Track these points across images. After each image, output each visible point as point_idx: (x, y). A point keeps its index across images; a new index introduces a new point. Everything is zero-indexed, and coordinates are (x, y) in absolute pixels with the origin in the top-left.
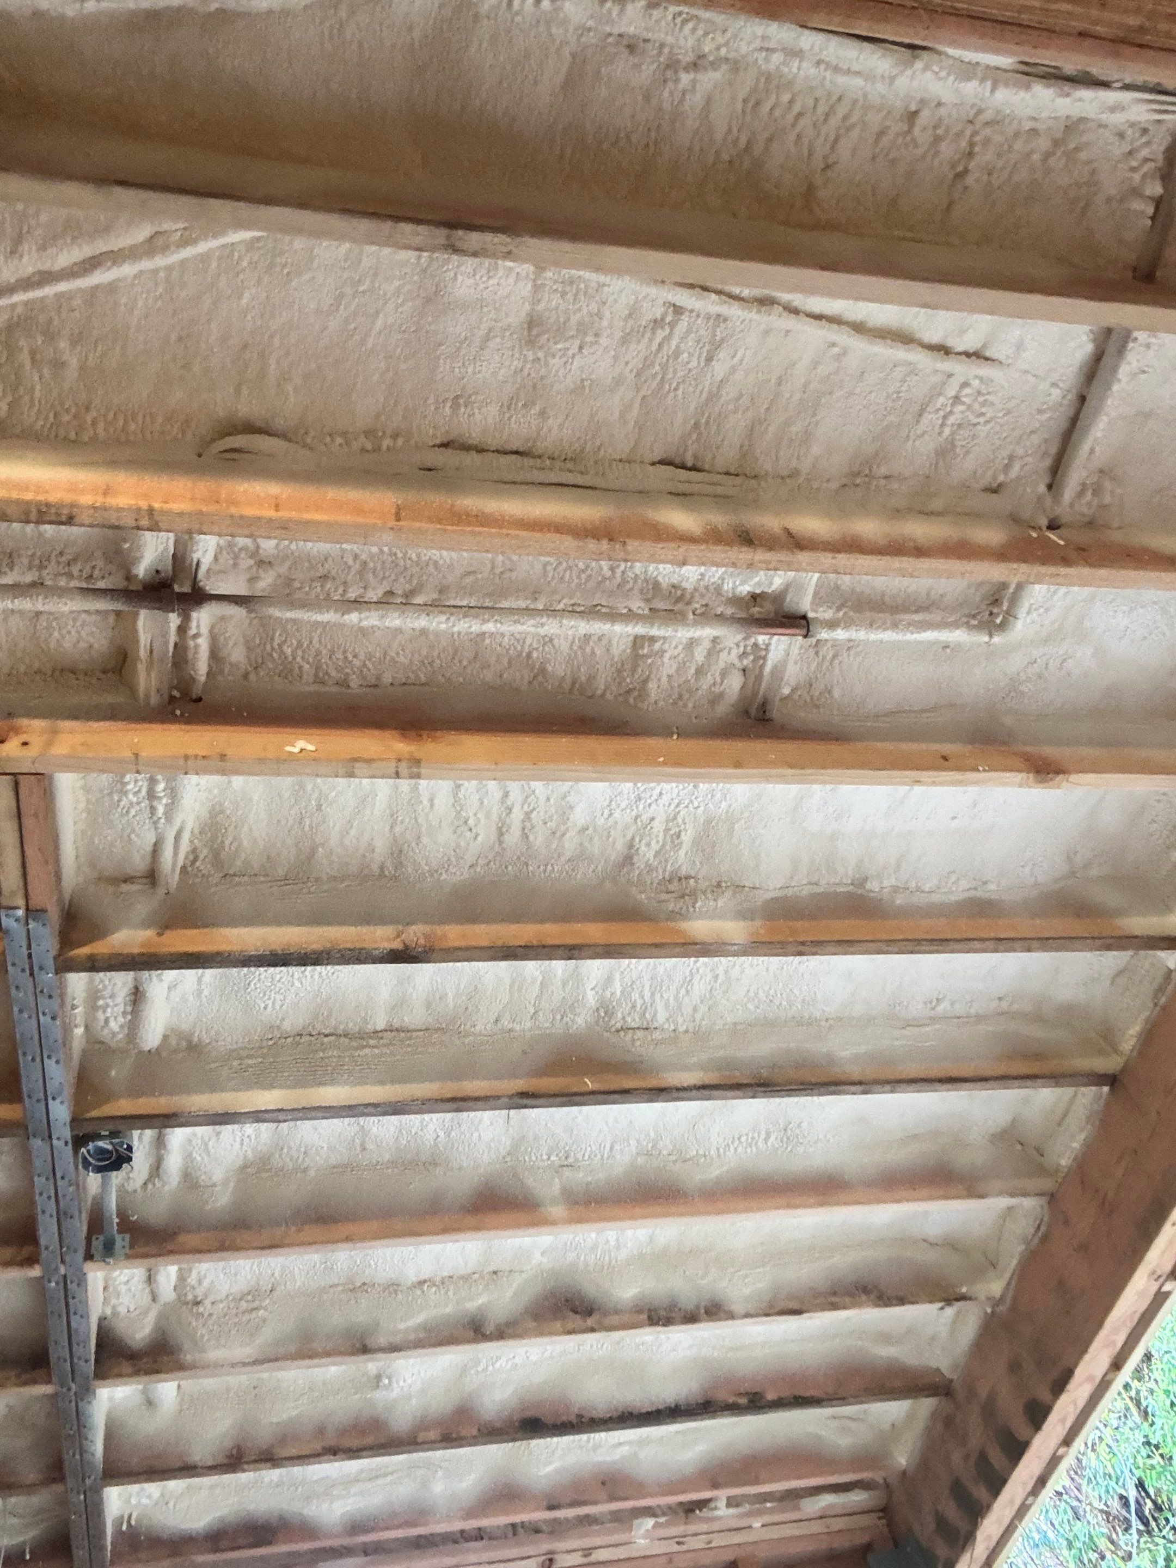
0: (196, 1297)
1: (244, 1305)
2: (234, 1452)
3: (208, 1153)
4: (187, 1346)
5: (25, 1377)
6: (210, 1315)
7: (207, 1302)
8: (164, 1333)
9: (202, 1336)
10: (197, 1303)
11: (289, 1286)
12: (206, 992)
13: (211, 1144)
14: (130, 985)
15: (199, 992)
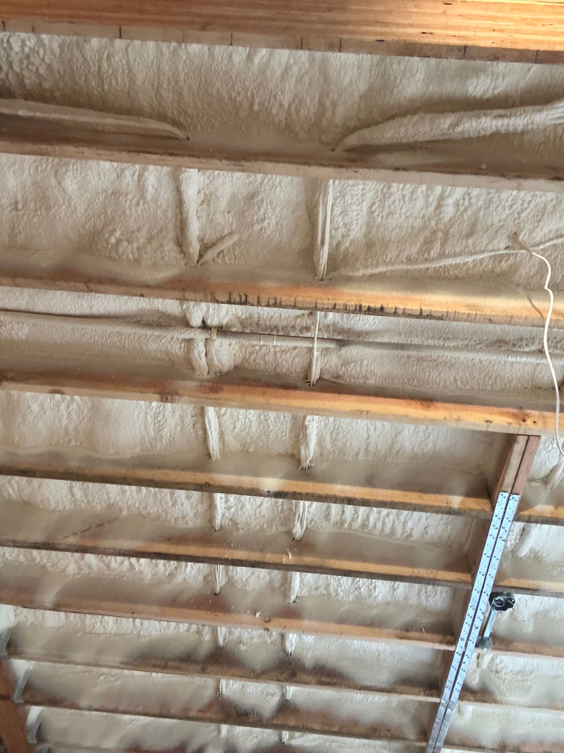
0: (497, 669)
1: (519, 677)
2: (502, 744)
3: (526, 605)
4: (496, 691)
5: (427, 692)
6: (505, 679)
7: (503, 672)
8: (484, 684)
9: (503, 689)
10: (498, 672)
11: (539, 672)
12: (551, 534)
13: (529, 602)
14: (522, 527)
15: (548, 534)
